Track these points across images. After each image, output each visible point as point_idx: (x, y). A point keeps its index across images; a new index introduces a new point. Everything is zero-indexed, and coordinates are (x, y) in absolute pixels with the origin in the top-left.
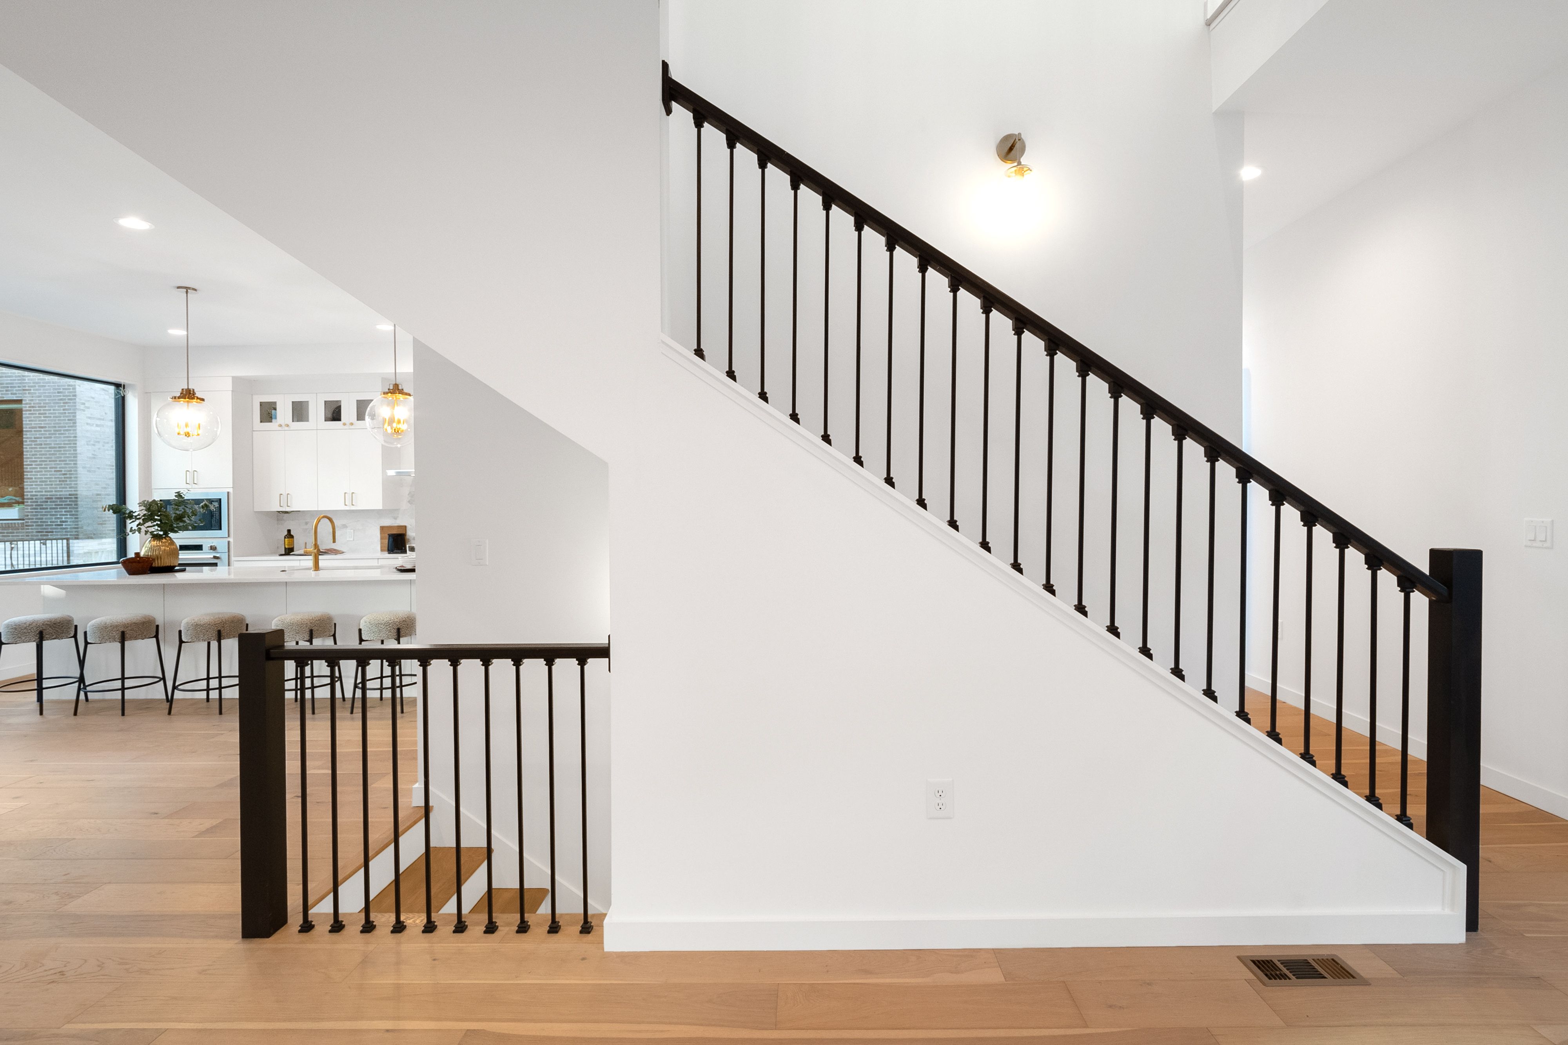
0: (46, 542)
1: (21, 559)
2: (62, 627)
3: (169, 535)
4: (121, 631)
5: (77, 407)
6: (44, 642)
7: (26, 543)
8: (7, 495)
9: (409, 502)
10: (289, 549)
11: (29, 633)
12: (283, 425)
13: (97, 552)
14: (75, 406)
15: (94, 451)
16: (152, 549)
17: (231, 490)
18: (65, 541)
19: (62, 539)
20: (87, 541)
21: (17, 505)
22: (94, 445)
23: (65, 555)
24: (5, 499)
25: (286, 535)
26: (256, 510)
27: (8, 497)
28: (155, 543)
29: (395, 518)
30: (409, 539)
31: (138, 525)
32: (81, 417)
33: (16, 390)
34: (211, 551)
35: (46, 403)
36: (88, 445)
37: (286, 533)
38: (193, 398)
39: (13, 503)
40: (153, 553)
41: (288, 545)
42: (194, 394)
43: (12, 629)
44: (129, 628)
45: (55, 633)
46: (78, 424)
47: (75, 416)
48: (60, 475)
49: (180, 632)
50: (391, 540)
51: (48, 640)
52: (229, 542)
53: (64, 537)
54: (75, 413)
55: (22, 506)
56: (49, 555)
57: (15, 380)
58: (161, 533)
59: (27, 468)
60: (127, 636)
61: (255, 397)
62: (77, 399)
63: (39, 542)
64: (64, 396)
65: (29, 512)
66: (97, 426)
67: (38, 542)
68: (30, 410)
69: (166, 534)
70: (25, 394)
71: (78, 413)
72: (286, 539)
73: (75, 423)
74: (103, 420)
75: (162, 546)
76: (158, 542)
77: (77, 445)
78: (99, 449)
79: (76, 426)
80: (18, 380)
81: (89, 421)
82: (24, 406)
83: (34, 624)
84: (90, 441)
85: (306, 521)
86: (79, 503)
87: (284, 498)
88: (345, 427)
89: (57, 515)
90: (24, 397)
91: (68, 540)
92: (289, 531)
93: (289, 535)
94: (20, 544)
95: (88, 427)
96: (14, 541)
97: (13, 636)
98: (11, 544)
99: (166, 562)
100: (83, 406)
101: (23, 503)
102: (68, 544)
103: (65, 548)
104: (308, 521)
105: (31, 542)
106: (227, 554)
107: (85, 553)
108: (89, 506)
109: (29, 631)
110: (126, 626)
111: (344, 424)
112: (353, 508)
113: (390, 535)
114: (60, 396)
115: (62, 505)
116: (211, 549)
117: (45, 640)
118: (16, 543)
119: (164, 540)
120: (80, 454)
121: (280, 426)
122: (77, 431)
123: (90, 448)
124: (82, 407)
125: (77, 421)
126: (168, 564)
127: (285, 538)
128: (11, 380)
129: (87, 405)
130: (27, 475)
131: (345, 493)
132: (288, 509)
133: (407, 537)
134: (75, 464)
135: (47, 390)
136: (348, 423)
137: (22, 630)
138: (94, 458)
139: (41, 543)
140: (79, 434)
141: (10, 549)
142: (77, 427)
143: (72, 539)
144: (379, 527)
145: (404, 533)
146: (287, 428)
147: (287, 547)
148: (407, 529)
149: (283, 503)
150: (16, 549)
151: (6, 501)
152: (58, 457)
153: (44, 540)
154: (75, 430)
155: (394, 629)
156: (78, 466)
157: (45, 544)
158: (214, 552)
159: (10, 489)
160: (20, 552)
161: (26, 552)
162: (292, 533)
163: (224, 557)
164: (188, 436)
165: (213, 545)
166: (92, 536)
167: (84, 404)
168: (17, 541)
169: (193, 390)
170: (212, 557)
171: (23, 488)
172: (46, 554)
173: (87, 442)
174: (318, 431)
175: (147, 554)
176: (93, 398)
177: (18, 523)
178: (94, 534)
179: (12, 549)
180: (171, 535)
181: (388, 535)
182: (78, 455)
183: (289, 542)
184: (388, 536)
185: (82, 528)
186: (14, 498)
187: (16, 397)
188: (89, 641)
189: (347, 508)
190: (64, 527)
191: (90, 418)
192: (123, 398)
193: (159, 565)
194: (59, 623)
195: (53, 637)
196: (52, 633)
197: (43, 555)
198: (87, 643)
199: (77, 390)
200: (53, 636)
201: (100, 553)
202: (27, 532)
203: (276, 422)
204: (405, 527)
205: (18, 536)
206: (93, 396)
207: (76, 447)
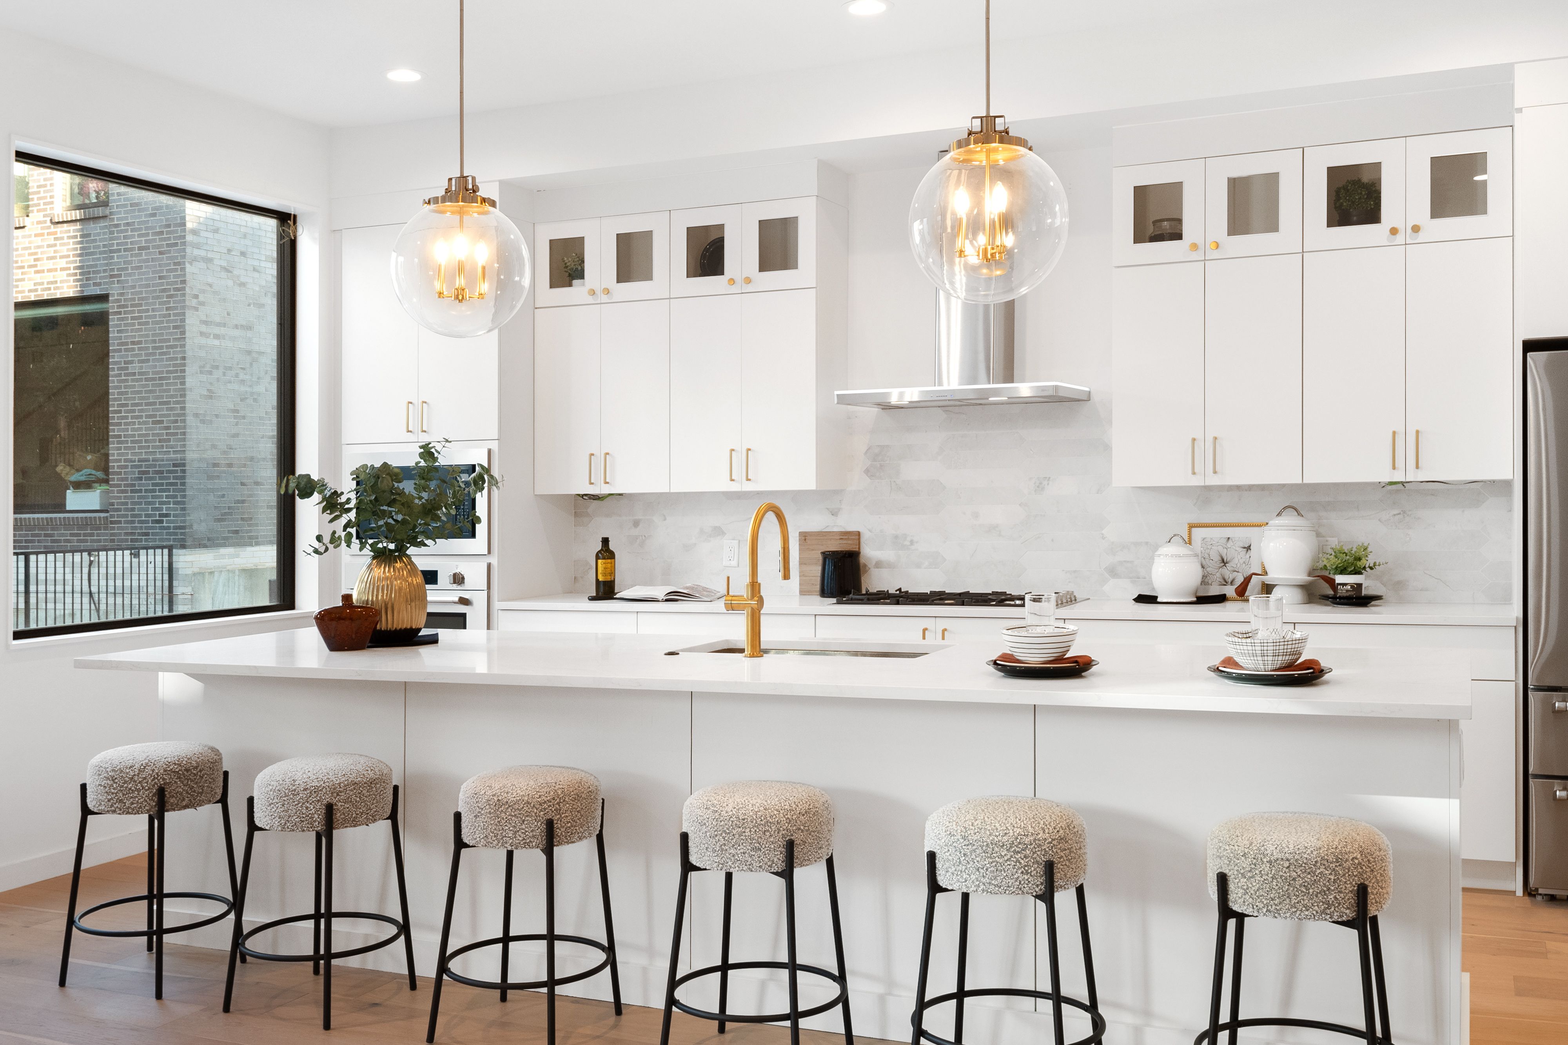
0: (139, 552)
1: (103, 583)
2: (202, 777)
3: (408, 552)
4: (325, 802)
5: (187, 303)
6: (166, 814)
7: (111, 553)
8: (86, 468)
9: (867, 471)
10: (605, 583)
11: (139, 790)
12: (598, 292)
13: (211, 573)
14: (184, 301)
15: (211, 384)
16: (373, 585)
17: (494, 446)
18: (166, 551)
19: (162, 548)
20: (198, 551)
21: (98, 484)
22: (210, 373)
23: (166, 577)
24: (82, 475)
25: (599, 552)
26: (539, 492)
27: (86, 470)
28: (379, 572)
29: (834, 513)
30: (865, 566)
31: (345, 527)
32: (192, 322)
33: (101, 278)
34: (455, 586)
35: (142, 299)
36: (201, 372)
37: (599, 547)
38: (474, 200)
39: (94, 482)
40: (377, 596)
41: (604, 574)
42: (475, 190)
43: (108, 779)
44: (343, 796)
45: (187, 793)
46: (187, 335)
47: (183, 320)
48: (160, 429)
49: (458, 817)
50: (829, 567)
51: (174, 810)
52: (489, 566)
53: (165, 544)
54: (184, 314)
55: (105, 487)
56: (143, 577)
57: (99, 259)
58: (392, 546)
59: (114, 418)
60: (338, 816)
61: (540, 229)
62: (187, 289)
63: (129, 552)
64: (168, 284)
65: (114, 497)
66: (217, 337)
67: (127, 552)
68: (120, 313)
69: (401, 550)
70: (113, 283)
71: (189, 313)
72: (600, 561)
73: (183, 333)
74: (224, 325)
75: (396, 579)
76: (387, 569)
77: (187, 373)
78: (218, 380)
79: (185, 338)
80: (104, 258)
81: (204, 328)
82: (111, 306)
83: (148, 770)
84: (203, 367)
85: (636, 518)
86: (187, 481)
87: (598, 462)
88: (734, 289)
89: (154, 503)
90: (112, 289)
91: (170, 549)
92: (605, 541)
93: (606, 552)
94: (103, 554)
95: (203, 341)
96: (95, 550)
97: (109, 797)
98: (90, 555)
99: (401, 619)
100: (195, 300)
101: (106, 481)
102: (170, 555)
103: (166, 565)
104: (640, 518)
105: (117, 552)
106: (486, 592)
107: (194, 574)
108: (202, 487)
109: (139, 786)
110: (335, 791)
111: (732, 281)
112: (748, 487)
113: (826, 556)
114: (162, 284)
115: (162, 484)
116: (454, 582)
117: (168, 811)
118: (97, 553)
119: (398, 565)
120: (191, 390)
121: (593, 292)
122: (187, 347)
123: (204, 378)
124: (194, 302)
125: (187, 328)
126: (406, 625)
127: (597, 558)
128: (94, 260)
129: (201, 298)
130: (114, 431)
131: (733, 450)
132: (605, 490)
133: (862, 560)
134: (183, 408)
135: (144, 273)
136: (738, 278)
137: (125, 782)
138: (211, 397)
139: (131, 554)
140: (189, 354)
141: (88, 563)
142: (187, 340)
143: (177, 548)
144: (798, 535)
145: (857, 550)
146: (605, 298)
147: (601, 578)
148: (862, 540)
149: (597, 477)
150: (97, 565)
151: (83, 478)
152: (158, 397)
153: (136, 548)
154: (183, 346)
155: (1037, 862)
156: (187, 411)
157: (137, 555)
158: (459, 588)
159: (89, 457)
160: (103, 571)
161: (111, 571)
162: (612, 546)
163: (479, 600)
164: (460, 297)
165: (458, 571)
166: (205, 542)
167: (196, 297)
168: (98, 550)
169: (474, 178)
170: (457, 599)
171: (107, 455)
172: (139, 573)
173: (200, 367)
174: (671, 300)
175: (365, 598)
176: (211, 286)
177: (100, 518)
178: (209, 539)
179: (91, 562)
180: (412, 551)
181: (823, 553)
182: (188, 393)
183: (605, 568)
184: (820, 557)
185: (191, 526)
186: (94, 472)
187: (101, 290)
188: (258, 823)
189: (734, 487)
190: (165, 524)
191: (205, 323)
192: (293, 243)
193: (390, 626)
194: (196, 767)
195: (184, 803)
196: (181, 794)
197: (135, 577)
198: (253, 827)
199: (187, 270)
200: (184, 800)
201: (216, 574)
202: (112, 535)
203: (584, 285)
204: (859, 534)
205: (100, 541)
206: (210, 280)
207: (184, 377)
